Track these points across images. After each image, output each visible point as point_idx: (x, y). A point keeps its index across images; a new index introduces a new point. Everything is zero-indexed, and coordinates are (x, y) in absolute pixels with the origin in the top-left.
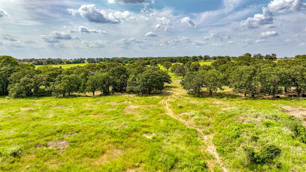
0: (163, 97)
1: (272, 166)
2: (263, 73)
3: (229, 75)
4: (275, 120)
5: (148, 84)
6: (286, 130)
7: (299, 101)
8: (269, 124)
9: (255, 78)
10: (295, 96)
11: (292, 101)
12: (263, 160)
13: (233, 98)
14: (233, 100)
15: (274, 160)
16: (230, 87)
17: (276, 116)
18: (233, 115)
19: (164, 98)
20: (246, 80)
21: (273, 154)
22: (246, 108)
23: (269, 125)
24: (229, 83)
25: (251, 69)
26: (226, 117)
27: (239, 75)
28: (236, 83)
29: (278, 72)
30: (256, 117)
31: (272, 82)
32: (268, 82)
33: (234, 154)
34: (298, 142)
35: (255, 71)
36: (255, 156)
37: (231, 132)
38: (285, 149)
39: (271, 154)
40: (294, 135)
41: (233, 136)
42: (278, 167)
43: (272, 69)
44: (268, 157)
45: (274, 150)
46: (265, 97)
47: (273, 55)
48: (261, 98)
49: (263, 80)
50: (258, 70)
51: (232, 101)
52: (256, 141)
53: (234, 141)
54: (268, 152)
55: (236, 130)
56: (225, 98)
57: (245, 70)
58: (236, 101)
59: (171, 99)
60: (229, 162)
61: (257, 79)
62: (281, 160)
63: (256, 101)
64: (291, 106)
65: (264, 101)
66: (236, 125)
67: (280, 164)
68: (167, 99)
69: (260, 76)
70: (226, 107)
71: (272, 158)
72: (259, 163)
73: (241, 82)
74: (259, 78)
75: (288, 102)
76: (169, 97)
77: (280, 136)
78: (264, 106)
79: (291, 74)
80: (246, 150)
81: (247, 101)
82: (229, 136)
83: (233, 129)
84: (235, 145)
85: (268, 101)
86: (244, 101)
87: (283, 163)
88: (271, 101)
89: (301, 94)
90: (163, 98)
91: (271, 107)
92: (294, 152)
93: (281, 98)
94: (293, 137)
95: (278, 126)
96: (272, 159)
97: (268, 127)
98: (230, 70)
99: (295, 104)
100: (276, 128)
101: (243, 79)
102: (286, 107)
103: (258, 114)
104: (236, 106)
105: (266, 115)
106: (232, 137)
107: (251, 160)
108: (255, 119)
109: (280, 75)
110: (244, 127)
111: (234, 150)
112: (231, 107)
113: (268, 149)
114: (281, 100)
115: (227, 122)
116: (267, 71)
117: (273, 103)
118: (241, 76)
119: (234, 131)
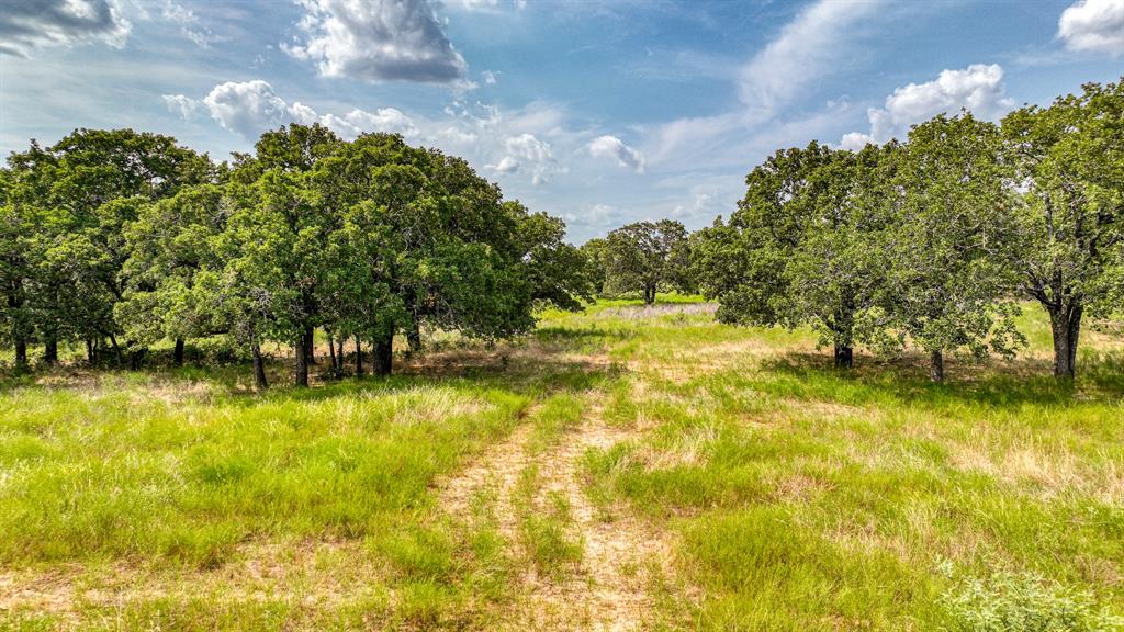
0: (515, 401)
5: (343, 253)
19: (537, 410)
59: (632, 427)
68: (572, 425)
76: (596, 400)
90: (521, 415)
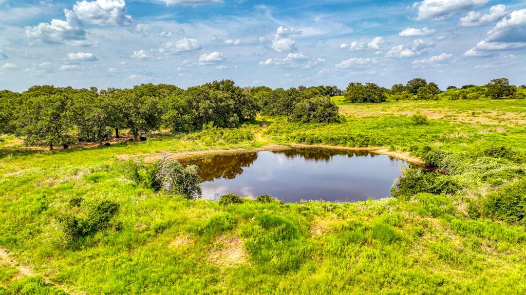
1: (108, 232)
2: (77, 105)
3: (11, 114)
4: (107, 171)
6: (124, 180)
7: (137, 145)
8: (97, 178)
9: (66, 114)
10: (131, 140)
11: (127, 147)
12: (93, 227)
13: (26, 155)
14: (27, 158)
15: (111, 222)
16: (18, 135)
17: (107, 167)
18: (31, 180)
20: (48, 119)
21: (108, 213)
22: (54, 165)
23: (96, 180)
24: (14, 127)
25: (55, 99)
26: (15, 185)
27: (33, 110)
28: (30, 127)
29: (103, 104)
30: (75, 174)
31: (96, 120)
32: (88, 120)
33: (40, 238)
34: (141, 189)
35: (63, 103)
36: (80, 225)
37: (28, 206)
38: (123, 203)
39: (105, 215)
40: (134, 183)
41: (34, 210)
42: (118, 229)
43: (92, 99)
44: (102, 220)
45: (109, 207)
46: (86, 147)
47: (92, 88)
48: (80, 149)
49: (80, 117)
50: (69, 103)
51: (24, 160)
52: (79, 206)
53: (37, 218)
54: (100, 213)
55: (39, 200)
56: (9, 157)
57: (45, 101)
58: (35, 159)
60: (30, 254)
61: (69, 116)
62: (121, 218)
63: (72, 153)
64: (127, 154)
65: (85, 152)
66: (39, 193)
67: (120, 223)
69: (74, 111)
70: (13, 171)
71: (107, 219)
72: (87, 234)
73: (39, 123)
74: (72, 114)
75: (122, 149)
77: (115, 189)
78: (86, 158)
79: (122, 106)
80: (61, 220)
81: (56, 155)
82: (25, 212)
83: (32, 200)
84: (39, 224)
85: (93, 151)
86: (50, 157)
87: (124, 221)
88: (98, 150)
89: (138, 137)
91: (98, 159)
92: (137, 202)
93: (113, 145)
94: (134, 186)
95: (111, 177)
96: (108, 221)
97: (96, 182)
98: (13, 105)
99: (132, 150)
100: (109, 180)
101: (43, 117)
102: (120, 156)
103: (77, 169)
104: (34, 166)
105: (90, 167)
106: (33, 213)
107: (74, 234)
108: (73, 177)
109: (105, 108)
110: (53, 192)
111: (39, 232)
112: (23, 169)
113: (99, 208)
114: (113, 148)
115: (17, 192)
116: (85, 103)
117: (100, 153)
118: (39, 113)
119: (35, 201)
